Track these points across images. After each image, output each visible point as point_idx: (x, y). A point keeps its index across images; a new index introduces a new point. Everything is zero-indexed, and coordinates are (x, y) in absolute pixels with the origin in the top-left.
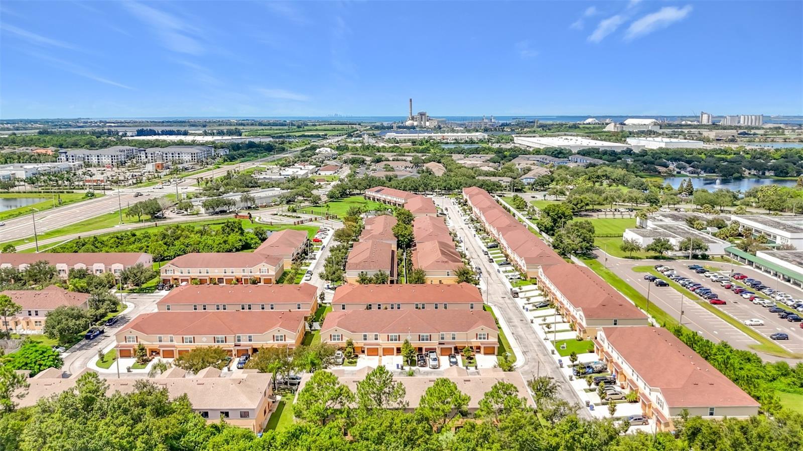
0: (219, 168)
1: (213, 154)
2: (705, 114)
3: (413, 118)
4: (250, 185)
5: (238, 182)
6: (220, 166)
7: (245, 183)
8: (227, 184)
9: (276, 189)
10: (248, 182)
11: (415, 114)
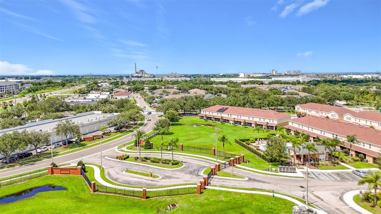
0: (24, 96)
1: (20, 87)
2: (274, 70)
3: (137, 73)
4: (61, 108)
5: (47, 105)
6: (25, 95)
7: (55, 106)
8: (32, 109)
9: (95, 112)
10: (58, 105)
11: (138, 71)
